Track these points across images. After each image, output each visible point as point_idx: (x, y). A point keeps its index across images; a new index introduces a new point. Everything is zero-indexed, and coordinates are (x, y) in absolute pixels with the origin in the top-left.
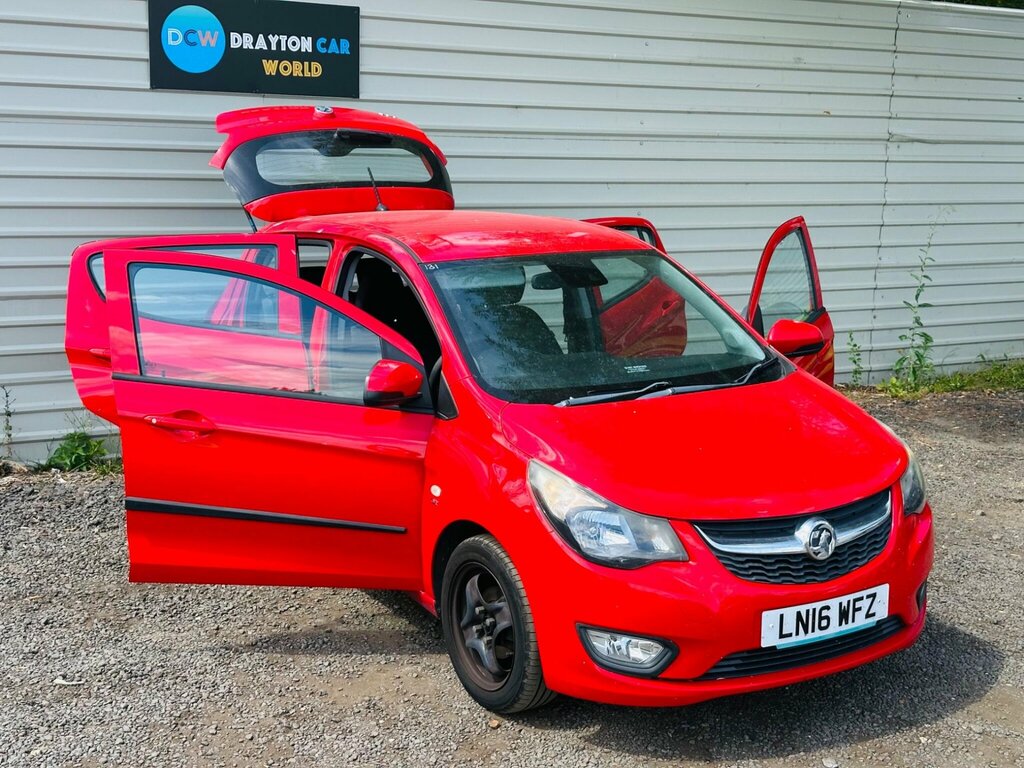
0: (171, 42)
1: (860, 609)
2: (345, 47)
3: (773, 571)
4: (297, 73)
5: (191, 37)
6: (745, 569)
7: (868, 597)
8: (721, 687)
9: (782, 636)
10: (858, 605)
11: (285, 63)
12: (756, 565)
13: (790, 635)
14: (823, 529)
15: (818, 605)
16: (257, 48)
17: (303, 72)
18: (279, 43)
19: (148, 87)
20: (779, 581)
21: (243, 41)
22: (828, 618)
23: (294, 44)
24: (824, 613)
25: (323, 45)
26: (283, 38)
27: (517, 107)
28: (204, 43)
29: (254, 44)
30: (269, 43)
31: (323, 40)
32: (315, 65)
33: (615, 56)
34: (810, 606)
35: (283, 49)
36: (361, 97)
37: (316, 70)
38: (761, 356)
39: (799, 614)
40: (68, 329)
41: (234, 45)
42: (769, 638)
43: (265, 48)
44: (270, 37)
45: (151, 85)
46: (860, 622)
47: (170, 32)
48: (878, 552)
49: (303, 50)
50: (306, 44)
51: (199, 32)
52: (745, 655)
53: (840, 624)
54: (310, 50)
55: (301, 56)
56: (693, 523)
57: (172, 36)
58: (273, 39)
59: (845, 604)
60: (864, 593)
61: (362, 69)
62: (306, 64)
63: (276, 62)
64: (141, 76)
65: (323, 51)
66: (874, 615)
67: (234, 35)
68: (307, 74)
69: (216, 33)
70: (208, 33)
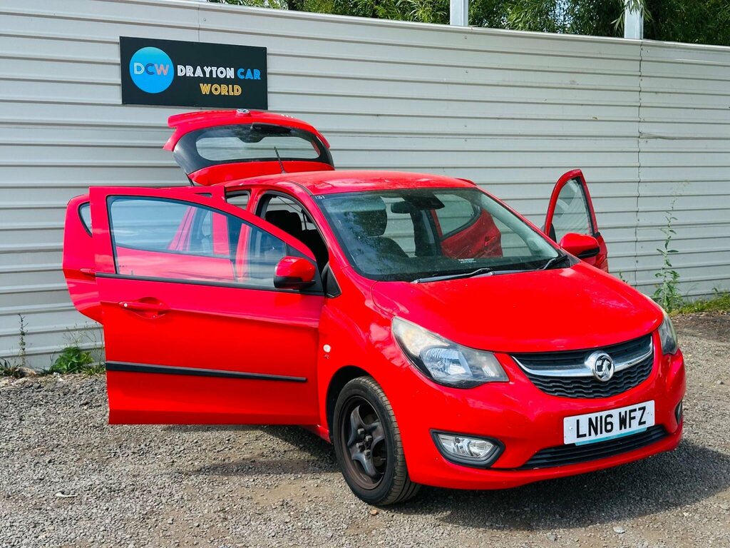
0: (136, 72)
1: (634, 418)
2: (257, 75)
3: (570, 389)
4: (224, 92)
5: (150, 69)
6: (550, 387)
7: (640, 409)
8: (537, 474)
9: (579, 436)
10: (633, 415)
11: (216, 86)
12: (558, 384)
13: (585, 435)
14: (605, 359)
15: (604, 414)
16: (196, 75)
17: (228, 92)
18: (211, 72)
19: (120, 101)
20: (575, 396)
21: (186, 71)
22: (611, 423)
23: (222, 73)
24: (609, 420)
25: (242, 74)
26: (214, 69)
27: (378, 115)
28: (159, 72)
29: (194, 73)
30: (204, 72)
31: (242, 70)
32: (236, 87)
33: (445, 80)
34: (598, 414)
35: (214, 76)
36: (269, 108)
37: (237, 91)
38: (555, 255)
39: (590, 420)
40: (65, 254)
41: (180, 74)
42: (570, 438)
43: (202, 76)
44: (205, 68)
45: (123, 102)
46: (635, 428)
47: (136, 65)
48: (644, 378)
49: (228, 77)
50: (230, 73)
51: (156, 66)
52: (553, 450)
53: (621, 429)
54: (233, 77)
55: (226, 81)
56: (511, 354)
57: (137, 68)
58: (207, 70)
59: (623, 414)
60: (637, 406)
61: (269, 90)
62: (230, 86)
63: (210, 85)
64: (116, 95)
65: (242, 77)
66: (644, 423)
67: (180, 67)
68: (231, 93)
69: (168, 66)
70: (162, 66)
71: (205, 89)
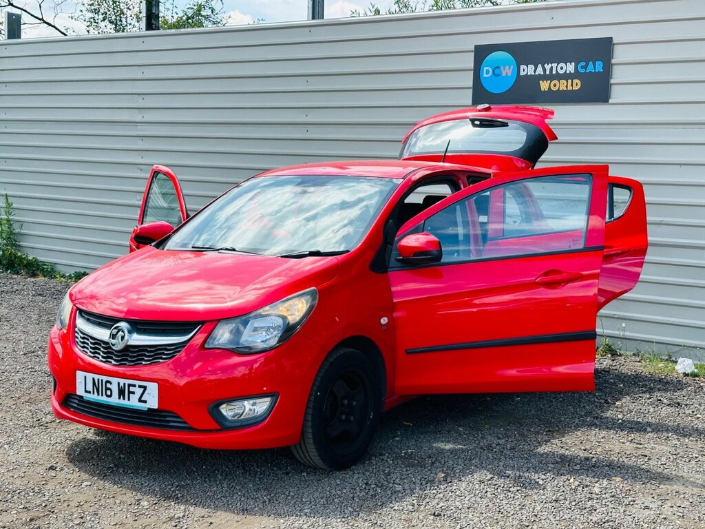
0: (485, 76)
1: (133, 393)
2: (599, 66)
4: (563, 88)
5: (497, 71)
7: (140, 386)
9: (86, 391)
10: (132, 389)
11: (555, 82)
13: (90, 392)
14: (120, 330)
15: (105, 378)
16: (537, 73)
17: (567, 87)
18: (552, 68)
19: (470, 102)
21: (528, 70)
22: (110, 389)
23: (562, 68)
24: (108, 385)
25: (582, 67)
26: (554, 65)
28: (504, 74)
29: (535, 71)
30: (544, 70)
31: (583, 64)
32: (575, 81)
34: (101, 377)
35: (554, 72)
36: (611, 101)
37: (577, 85)
39: (94, 380)
41: (522, 73)
42: (80, 389)
43: (542, 73)
45: (472, 102)
46: (133, 402)
47: (485, 69)
49: (568, 72)
50: (570, 68)
51: (502, 68)
53: (120, 398)
54: (573, 72)
55: (566, 76)
57: (486, 72)
58: (548, 67)
59: (122, 385)
60: (137, 383)
61: (613, 81)
62: (570, 81)
63: (549, 82)
64: (467, 97)
65: (582, 71)
66: (145, 402)
67: (522, 67)
68: (570, 88)
69: (512, 67)
70: (507, 67)
71: (544, 85)
